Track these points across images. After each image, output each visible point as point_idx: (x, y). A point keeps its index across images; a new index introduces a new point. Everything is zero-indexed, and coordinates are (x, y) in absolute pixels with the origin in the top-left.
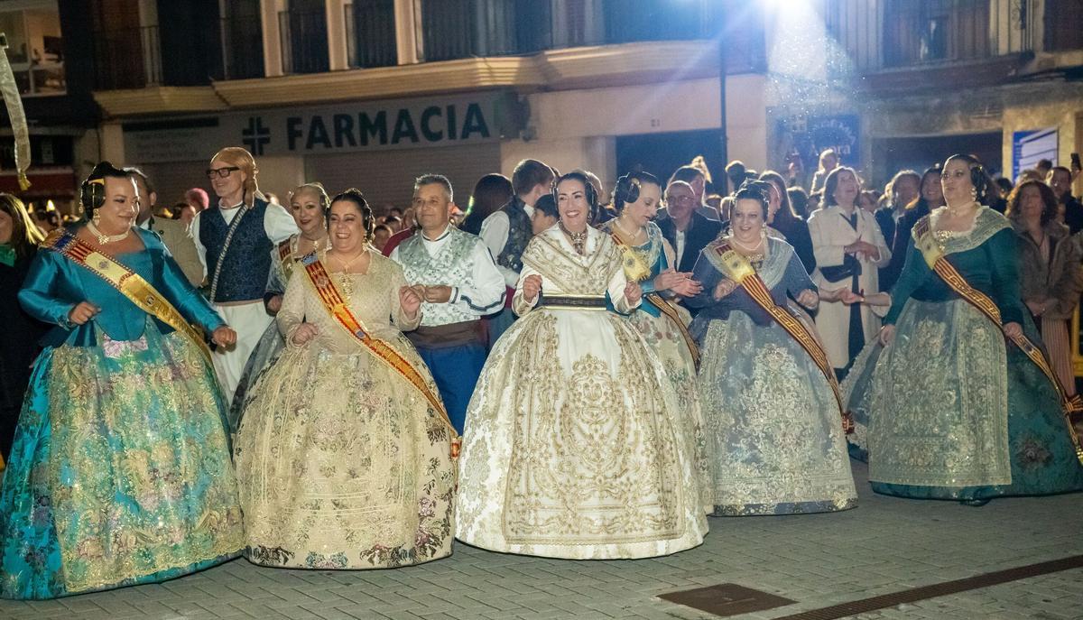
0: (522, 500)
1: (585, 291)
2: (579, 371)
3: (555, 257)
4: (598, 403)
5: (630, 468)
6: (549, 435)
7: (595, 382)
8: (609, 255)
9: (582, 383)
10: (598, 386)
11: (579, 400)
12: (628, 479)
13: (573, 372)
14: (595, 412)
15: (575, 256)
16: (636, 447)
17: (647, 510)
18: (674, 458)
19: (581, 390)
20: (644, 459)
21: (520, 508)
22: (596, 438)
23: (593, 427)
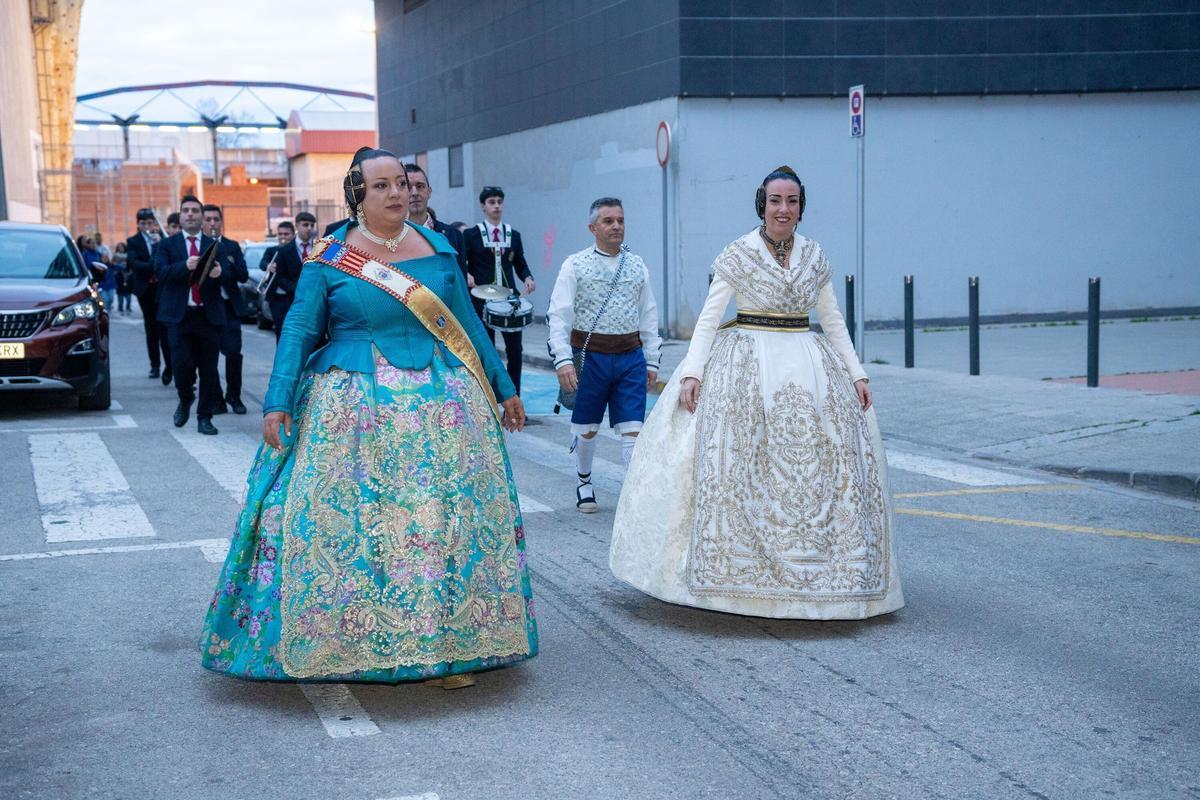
0: (712, 545)
1: (787, 309)
2: (781, 403)
3: (754, 271)
4: (803, 440)
5: (837, 516)
6: (744, 475)
7: (799, 416)
8: (817, 268)
9: (784, 416)
10: (802, 421)
11: (781, 436)
12: (834, 530)
13: (773, 404)
14: (798, 451)
15: (777, 269)
16: (844, 492)
17: (856, 566)
18: (882, 507)
19: (783, 425)
20: (852, 507)
21: (709, 554)
22: (799, 479)
23: (796, 467)
